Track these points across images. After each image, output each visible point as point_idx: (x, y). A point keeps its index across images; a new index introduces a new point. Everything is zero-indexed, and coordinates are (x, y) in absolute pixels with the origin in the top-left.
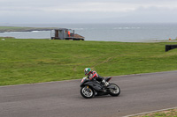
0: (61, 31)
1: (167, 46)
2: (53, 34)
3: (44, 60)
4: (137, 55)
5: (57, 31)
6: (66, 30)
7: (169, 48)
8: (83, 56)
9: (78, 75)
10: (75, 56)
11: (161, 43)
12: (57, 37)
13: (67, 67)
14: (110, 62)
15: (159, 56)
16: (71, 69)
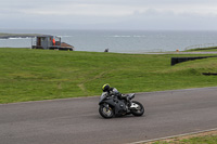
0: (44, 38)
1: (173, 59)
2: (34, 42)
3: (22, 75)
4: (136, 69)
5: (39, 38)
6: (51, 38)
7: (175, 61)
8: (70, 70)
9: (62, 94)
10: (60, 70)
11: (166, 55)
12: (39, 46)
13: (50, 83)
14: (104, 77)
15: (164, 71)
16: (55, 86)
